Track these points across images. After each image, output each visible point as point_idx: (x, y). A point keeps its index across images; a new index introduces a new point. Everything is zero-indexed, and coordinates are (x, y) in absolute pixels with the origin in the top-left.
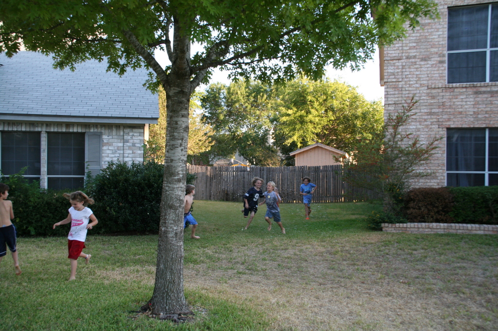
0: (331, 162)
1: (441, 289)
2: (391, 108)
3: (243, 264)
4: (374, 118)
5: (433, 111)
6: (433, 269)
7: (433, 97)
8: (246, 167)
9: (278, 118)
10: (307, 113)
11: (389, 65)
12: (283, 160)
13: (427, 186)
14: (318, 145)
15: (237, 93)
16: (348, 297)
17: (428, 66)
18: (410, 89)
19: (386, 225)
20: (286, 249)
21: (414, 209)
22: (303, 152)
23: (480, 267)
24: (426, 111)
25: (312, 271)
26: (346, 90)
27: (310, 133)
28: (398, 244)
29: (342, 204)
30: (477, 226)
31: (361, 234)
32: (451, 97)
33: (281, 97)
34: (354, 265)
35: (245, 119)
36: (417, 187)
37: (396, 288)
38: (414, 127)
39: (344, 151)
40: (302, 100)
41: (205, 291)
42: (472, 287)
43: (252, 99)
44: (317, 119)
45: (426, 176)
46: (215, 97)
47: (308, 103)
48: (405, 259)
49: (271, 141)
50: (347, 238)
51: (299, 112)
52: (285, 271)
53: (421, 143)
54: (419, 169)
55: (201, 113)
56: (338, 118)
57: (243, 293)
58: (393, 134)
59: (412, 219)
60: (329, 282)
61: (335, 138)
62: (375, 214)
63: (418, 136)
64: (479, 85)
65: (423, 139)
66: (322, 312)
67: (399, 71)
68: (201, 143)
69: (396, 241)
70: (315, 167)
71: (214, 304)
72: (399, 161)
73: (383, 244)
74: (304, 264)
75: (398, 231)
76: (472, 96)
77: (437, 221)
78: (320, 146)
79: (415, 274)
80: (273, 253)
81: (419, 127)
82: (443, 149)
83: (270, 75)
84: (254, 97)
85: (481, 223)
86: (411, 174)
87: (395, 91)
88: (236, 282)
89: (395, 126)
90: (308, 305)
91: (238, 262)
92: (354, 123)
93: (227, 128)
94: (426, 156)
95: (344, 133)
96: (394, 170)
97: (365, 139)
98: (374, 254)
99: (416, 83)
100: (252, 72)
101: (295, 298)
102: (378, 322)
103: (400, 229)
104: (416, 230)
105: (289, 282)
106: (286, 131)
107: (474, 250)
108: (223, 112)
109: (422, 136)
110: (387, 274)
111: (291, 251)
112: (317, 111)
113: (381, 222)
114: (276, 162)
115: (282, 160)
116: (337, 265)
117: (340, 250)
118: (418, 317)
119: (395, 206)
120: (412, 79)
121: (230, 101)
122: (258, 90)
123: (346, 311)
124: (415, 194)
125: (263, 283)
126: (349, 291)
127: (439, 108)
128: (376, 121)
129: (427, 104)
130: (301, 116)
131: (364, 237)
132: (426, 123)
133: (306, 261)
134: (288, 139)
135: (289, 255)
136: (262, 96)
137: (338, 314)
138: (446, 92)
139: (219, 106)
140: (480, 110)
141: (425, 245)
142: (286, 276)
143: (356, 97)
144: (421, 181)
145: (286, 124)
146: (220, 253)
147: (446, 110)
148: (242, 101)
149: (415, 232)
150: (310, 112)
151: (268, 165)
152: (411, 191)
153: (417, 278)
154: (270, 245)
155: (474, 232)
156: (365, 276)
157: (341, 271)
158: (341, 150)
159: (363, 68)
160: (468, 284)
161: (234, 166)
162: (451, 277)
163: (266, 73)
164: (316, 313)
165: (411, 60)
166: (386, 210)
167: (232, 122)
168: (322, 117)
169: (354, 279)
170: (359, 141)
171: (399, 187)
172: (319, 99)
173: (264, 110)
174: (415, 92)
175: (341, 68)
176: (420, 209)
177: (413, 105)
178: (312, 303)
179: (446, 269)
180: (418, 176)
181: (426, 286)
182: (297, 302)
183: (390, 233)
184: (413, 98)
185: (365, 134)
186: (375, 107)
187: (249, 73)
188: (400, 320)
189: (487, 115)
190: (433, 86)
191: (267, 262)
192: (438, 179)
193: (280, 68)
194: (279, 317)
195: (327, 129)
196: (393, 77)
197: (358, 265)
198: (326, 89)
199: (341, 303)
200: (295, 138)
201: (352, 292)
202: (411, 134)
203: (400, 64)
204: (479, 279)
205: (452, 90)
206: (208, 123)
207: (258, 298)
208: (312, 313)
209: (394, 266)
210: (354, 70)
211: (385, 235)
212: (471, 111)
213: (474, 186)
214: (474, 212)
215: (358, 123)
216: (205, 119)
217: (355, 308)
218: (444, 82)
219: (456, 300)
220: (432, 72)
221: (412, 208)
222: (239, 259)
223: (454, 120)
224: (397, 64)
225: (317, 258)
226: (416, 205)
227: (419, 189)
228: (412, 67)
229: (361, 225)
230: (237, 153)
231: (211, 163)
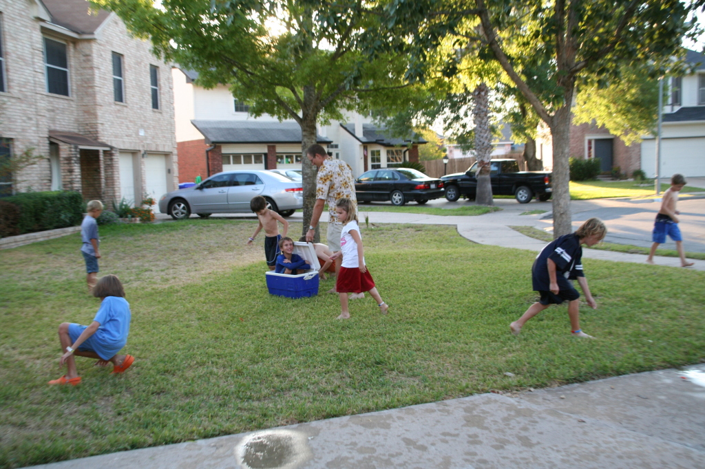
77: (13, 234)
155: (40, 239)
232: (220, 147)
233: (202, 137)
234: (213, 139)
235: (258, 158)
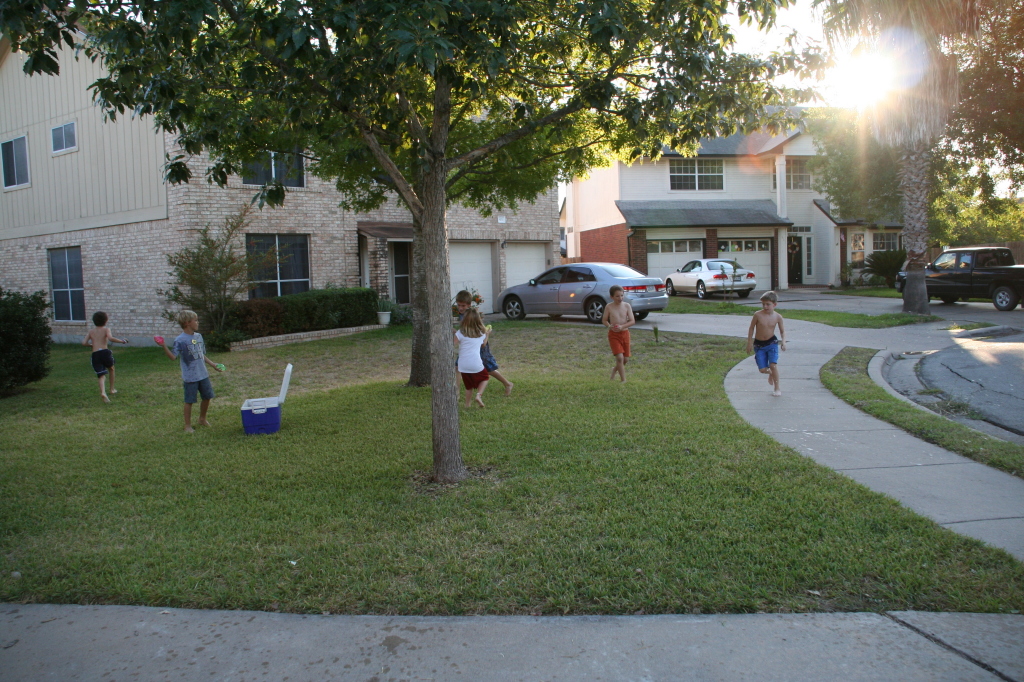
5: (233, 214)
7: (232, 199)
18: (211, 187)
19: (235, 343)
24: (226, 213)
32: (248, 199)
38: (217, 232)
77: (270, 334)
81: (222, 231)
85: (304, 330)
87: (196, 188)
127: (238, 211)
129: (227, 206)
132: (227, 227)
138: (243, 193)
140: (272, 215)
147: (244, 214)
155: (305, 340)
174: (215, 191)
176: (257, 322)
189: (278, 221)
190: (232, 186)
205: (245, 191)
212: (265, 216)
218: (241, 182)
223: (252, 224)
232: (644, 233)
233: (622, 220)
234: (634, 223)
235: (694, 244)
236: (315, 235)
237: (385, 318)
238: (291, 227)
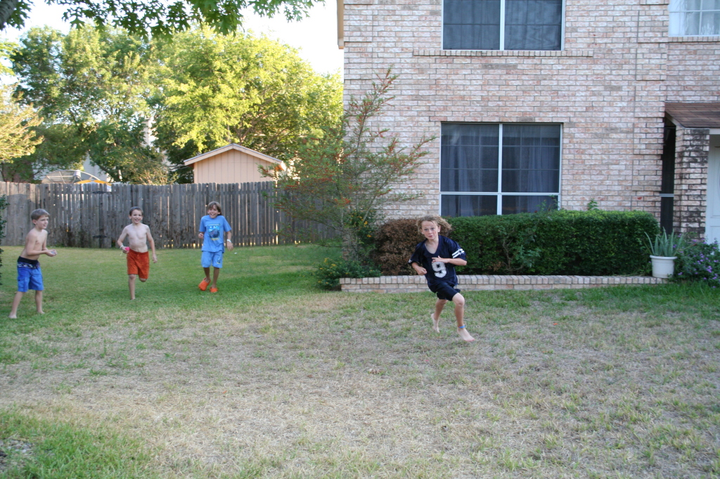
0: (255, 177)
1: (430, 380)
2: (355, 86)
3: (101, 357)
4: (328, 102)
5: (421, 93)
6: (420, 348)
7: (421, 71)
8: (105, 185)
9: (163, 99)
10: (214, 91)
11: (351, 12)
12: (174, 173)
13: (411, 216)
14: (235, 148)
15: (84, 50)
16: (285, 402)
17: (414, 18)
18: (386, 55)
19: (348, 280)
20: (178, 328)
21: (391, 253)
22: (208, 159)
23: (487, 341)
24: (410, 93)
25: (224, 362)
26: (281, 53)
27: (219, 126)
28: (365, 312)
29: (275, 248)
30: (485, 277)
31: (307, 297)
32: (448, 71)
33: (167, 60)
34: (296, 348)
35: (101, 98)
36: (396, 218)
37: (362, 382)
38: (392, 119)
39: (279, 158)
40: (205, 68)
41: (29, 411)
42: (475, 372)
43: (113, 62)
44: (231, 103)
45: (410, 199)
46: (40, 55)
47: (216, 73)
48: (376, 334)
49: (150, 139)
50: (284, 305)
51: (201, 88)
52: (178, 365)
53: (403, 146)
54: (398, 188)
55: (13, 83)
56: (269, 101)
57: (102, 408)
58: (358, 130)
59: (387, 270)
60: (254, 379)
61: (264, 135)
62: (330, 263)
63: (398, 134)
64: (489, 54)
65: (405, 139)
66: (242, 429)
67: (368, 24)
68: (14, 140)
69: (364, 306)
70: (230, 185)
71: (46, 433)
72: (367, 175)
73: (341, 311)
74: (212, 351)
75: (366, 291)
76: (479, 71)
78: (237, 149)
79: (392, 358)
80: (156, 335)
81: (399, 119)
82: (436, 156)
83: (144, 18)
84: (117, 59)
85: (491, 272)
86: (386, 196)
87: (361, 57)
88: (88, 391)
89: (360, 116)
90: (217, 419)
91: (92, 355)
92: (294, 111)
93: (67, 113)
94: (409, 166)
95: (278, 127)
96: (360, 190)
97: (314, 138)
98: (328, 329)
99: (396, 47)
100: (109, 10)
101: (195, 410)
102: (334, 438)
103: (369, 286)
104: (395, 287)
105: (185, 383)
106: (177, 121)
107: (480, 315)
108: (58, 83)
109: (404, 134)
110: (348, 361)
111: (188, 331)
112: (232, 88)
113: (339, 277)
114: (159, 177)
115: (171, 173)
116: (267, 349)
117: (271, 324)
118: (396, 425)
119: (362, 250)
120: (388, 40)
121: (70, 62)
122: (124, 46)
123: (282, 425)
124: (393, 229)
125: (139, 387)
126: (287, 392)
127: (430, 89)
128: (332, 108)
129: (411, 81)
130: (203, 97)
131: (311, 302)
132: (409, 113)
133: (215, 345)
134: (181, 136)
135: (185, 338)
136: (133, 58)
137: (269, 431)
138: (441, 63)
139: (51, 71)
140: (490, 94)
141: (408, 311)
142: (180, 374)
143: (298, 66)
144: (402, 207)
145: (178, 110)
146: (58, 340)
147: (440, 93)
148: (95, 65)
149: (392, 291)
150: (219, 90)
151: (146, 181)
152: (387, 225)
153: (395, 363)
154: (151, 321)
155: (481, 288)
156: (312, 365)
157: (274, 359)
158: (274, 156)
159: (307, 16)
160: (470, 368)
161: (82, 183)
162: (447, 359)
163: (136, 15)
164: (232, 433)
165: (386, 7)
166: (347, 256)
167: (76, 103)
168: (241, 99)
169: (295, 372)
170: (304, 142)
171: (367, 218)
172: (234, 67)
173: (136, 83)
174: (393, 61)
175: (269, 15)
176: (400, 253)
177: (390, 82)
178: (226, 416)
179: (439, 348)
180: (397, 200)
181: (409, 376)
182: (198, 416)
183: (353, 294)
184: (389, 71)
185: (312, 129)
186: (330, 84)
187: (103, 12)
188: (368, 433)
189: (501, 103)
190: (421, 53)
191: (146, 351)
192: (428, 205)
193: (161, 8)
194: (167, 444)
195: (250, 120)
196: (359, 33)
197: (302, 348)
198: (246, 50)
199: (273, 412)
200: (193, 135)
201: (292, 392)
202: (386, 131)
203: (370, 12)
204: (486, 360)
205: (449, 60)
206: (29, 103)
207: (129, 414)
208: (225, 432)
209: (359, 347)
210: (291, 18)
211: (346, 297)
212: (478, 95)
213: (482, 214)
214: (481, 256)
215: (302, 111)
216: (21, 95)
217: (296, 420)
218: (437, 46)
219: (452, 394)
220: (420, 29)
221: (388, 251)
222: (94, 350)
223: (453, 108)
224: (365, 12)
225: (234, 340)
226: (394, 247)
227: (400, 220)
228: (388, 18)
229: (307, 282)
230: (88, 160)
231: (36, 177)
236: (571, 124)
237: (663, 267)
238: (525, 113)
